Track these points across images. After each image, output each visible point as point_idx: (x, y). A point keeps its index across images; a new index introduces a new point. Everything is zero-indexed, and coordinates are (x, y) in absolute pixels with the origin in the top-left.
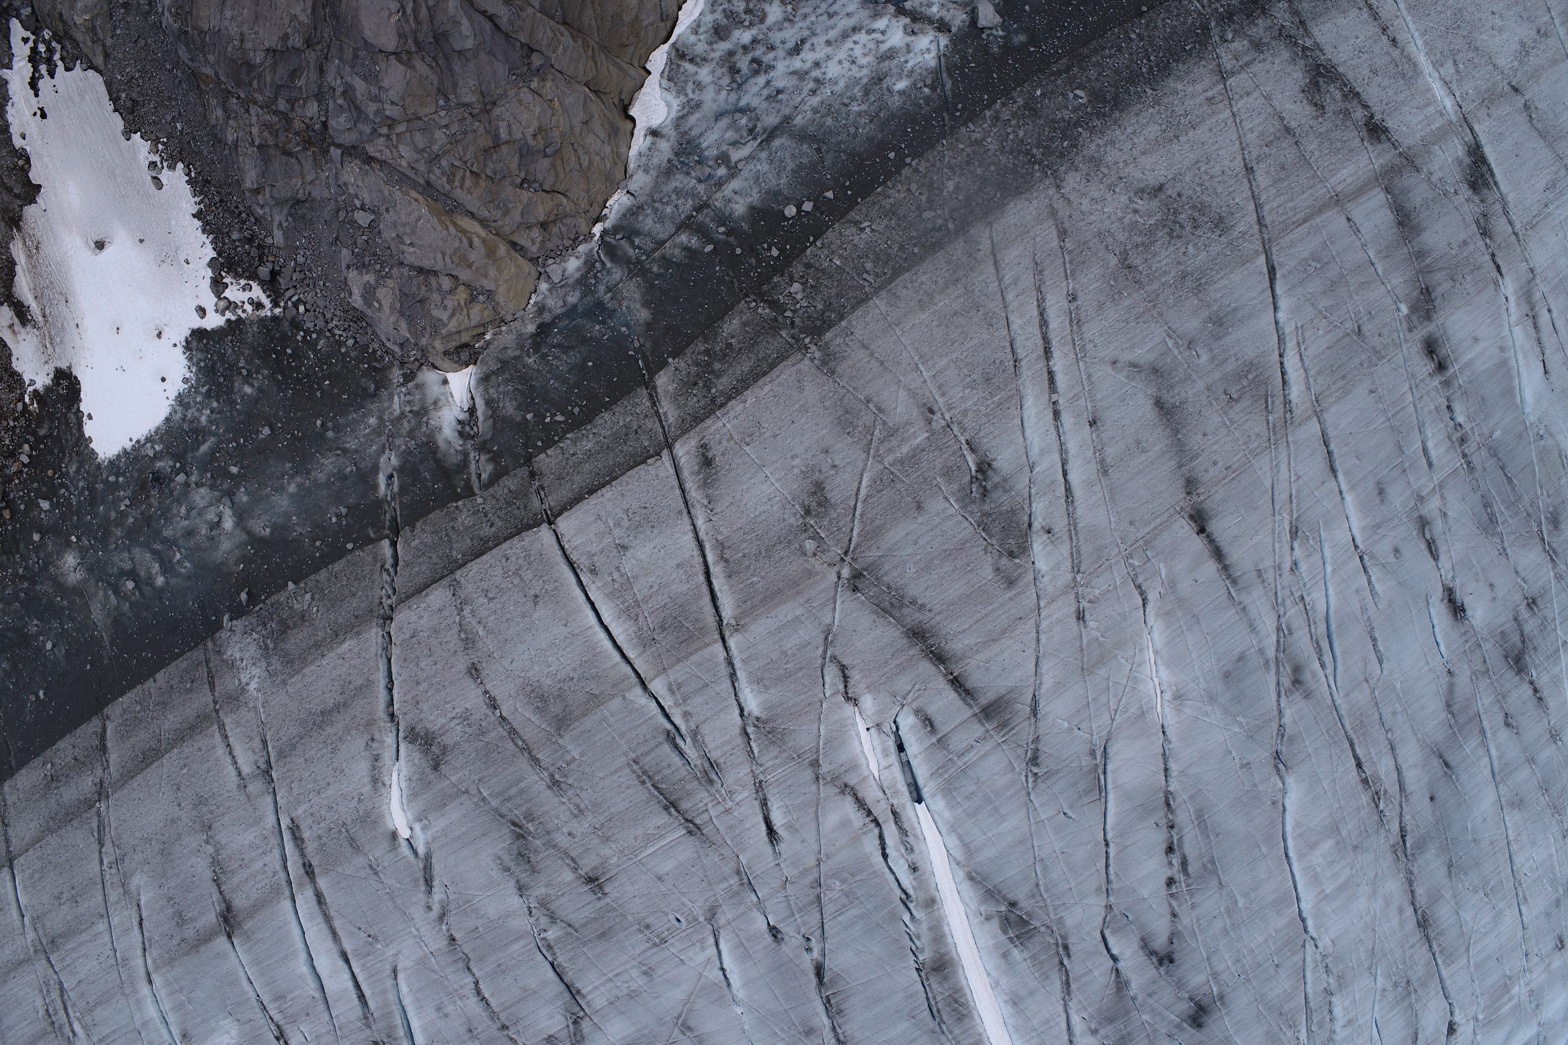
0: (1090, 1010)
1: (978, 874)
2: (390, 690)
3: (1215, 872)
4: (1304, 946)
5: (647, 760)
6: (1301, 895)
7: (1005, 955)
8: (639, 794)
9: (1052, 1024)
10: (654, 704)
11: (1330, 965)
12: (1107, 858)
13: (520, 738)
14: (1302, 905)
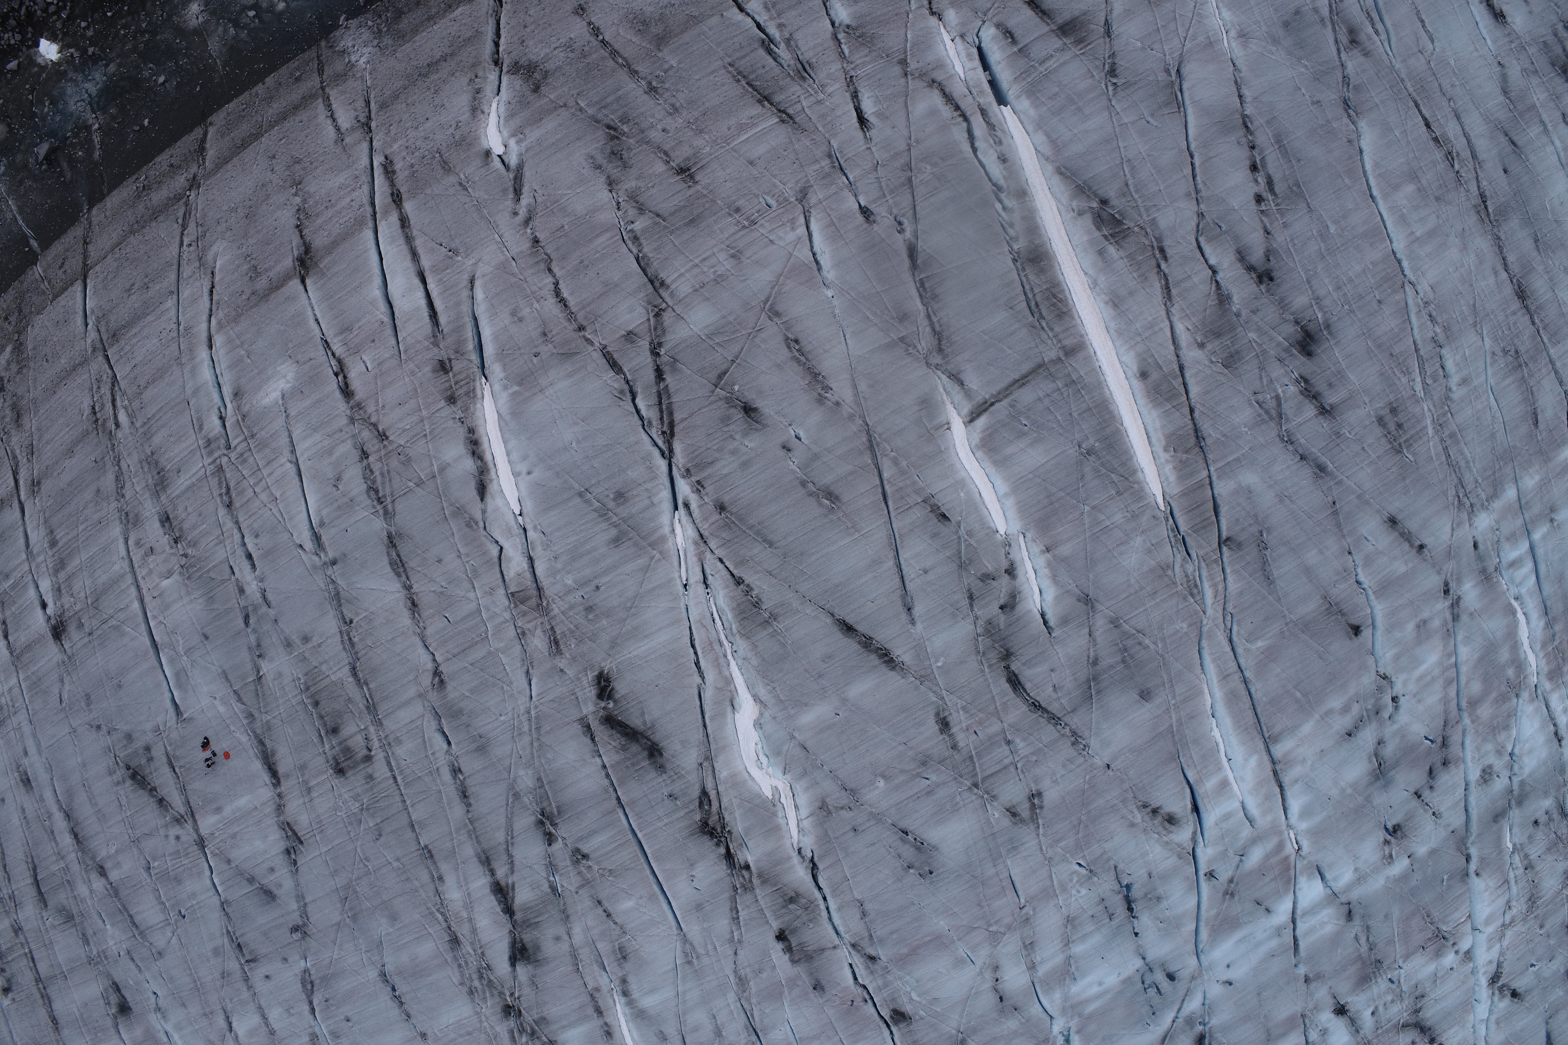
0: (1194, 320)
1: (1067, 169)
2: (497, 45)
3: (1301, 195)
4: (1403, 287)
5: (743, 62)
6: (1392, 235)
7: (1101, 253)
8: (734, 90)
9: (1156, 329)
10: (750, 20)
11: (1434, 314)
12: (1193, 169)
13: (621, 57)
14: (1395, 245)
